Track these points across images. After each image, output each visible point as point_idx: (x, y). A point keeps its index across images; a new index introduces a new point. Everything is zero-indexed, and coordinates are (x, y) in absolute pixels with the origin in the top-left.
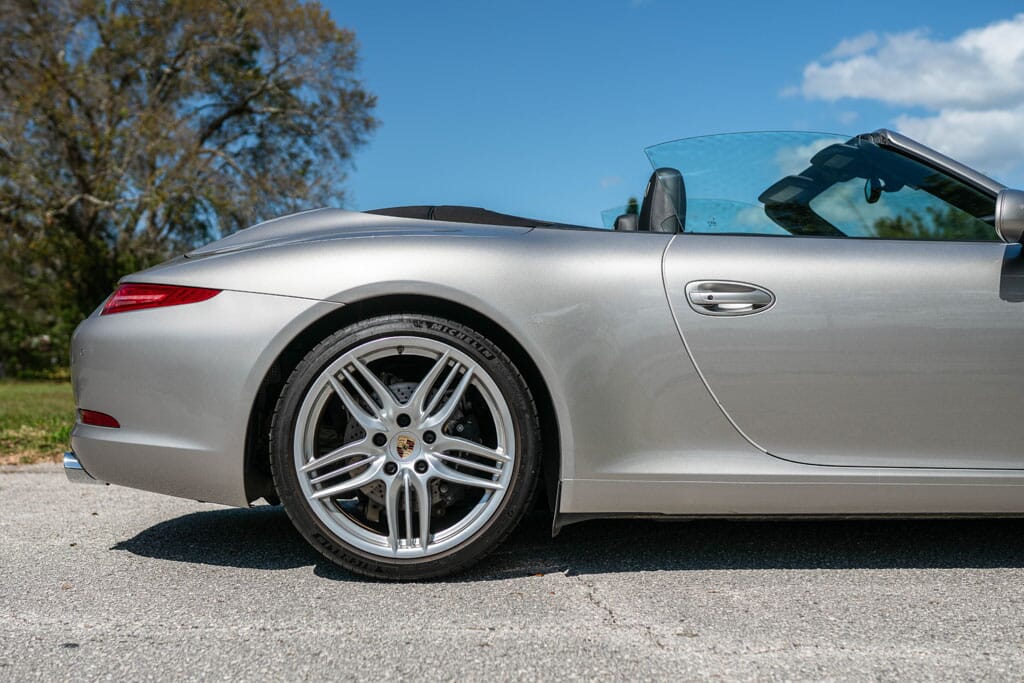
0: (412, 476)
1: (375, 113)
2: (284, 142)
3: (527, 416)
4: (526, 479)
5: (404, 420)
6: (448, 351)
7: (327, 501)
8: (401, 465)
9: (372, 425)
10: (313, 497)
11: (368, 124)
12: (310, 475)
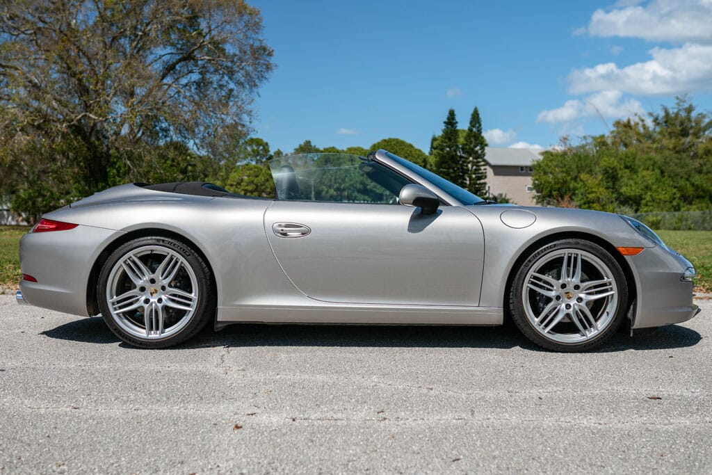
0: (156, 304)
1: (273, 60)
2: (215, 78)
3: (204, 280)
4: (203, 307)
5: (153, 281)
6: (172, 252)
7: (121, 315)
8: (151, 300)
9: (139, 283)
10: (114, 313)
11: (268, 67)
12: (113, 304)
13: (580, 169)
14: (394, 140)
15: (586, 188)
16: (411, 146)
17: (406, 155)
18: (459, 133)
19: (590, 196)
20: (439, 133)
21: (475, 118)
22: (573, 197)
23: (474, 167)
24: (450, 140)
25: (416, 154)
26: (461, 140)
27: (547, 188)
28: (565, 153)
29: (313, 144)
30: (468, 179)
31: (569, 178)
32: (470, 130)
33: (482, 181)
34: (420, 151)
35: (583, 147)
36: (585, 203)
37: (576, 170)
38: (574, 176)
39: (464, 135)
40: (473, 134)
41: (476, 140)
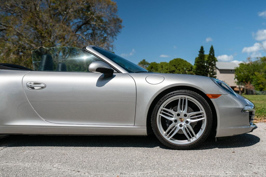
1: (122, 24)
11: (120, 27)
13: (254, 70)
14: (179, 59)
15: (257, 78)
16: (186, 61)
17: (184, 65)
18: (205, 56)
19: (259, 82)
20: (197, 56)
21: (212, 50)
22: (252, 82)
23: (212, 70)
24: (201, 59)
25: (188, 65)
26: (206, 59)
27: (241, 78)
28: (248, 65)
29: (146, 61)
30: (209, 75)
31: (250, 74)
32: (210, 54)
33: (215, 76)
34: (189, 63)
35: (256, 62)
36: (256, 85)
37: (253, 71)
38: (252, 73)
39: (208, 56)
40: (211, 56)
41: (212, 59)
